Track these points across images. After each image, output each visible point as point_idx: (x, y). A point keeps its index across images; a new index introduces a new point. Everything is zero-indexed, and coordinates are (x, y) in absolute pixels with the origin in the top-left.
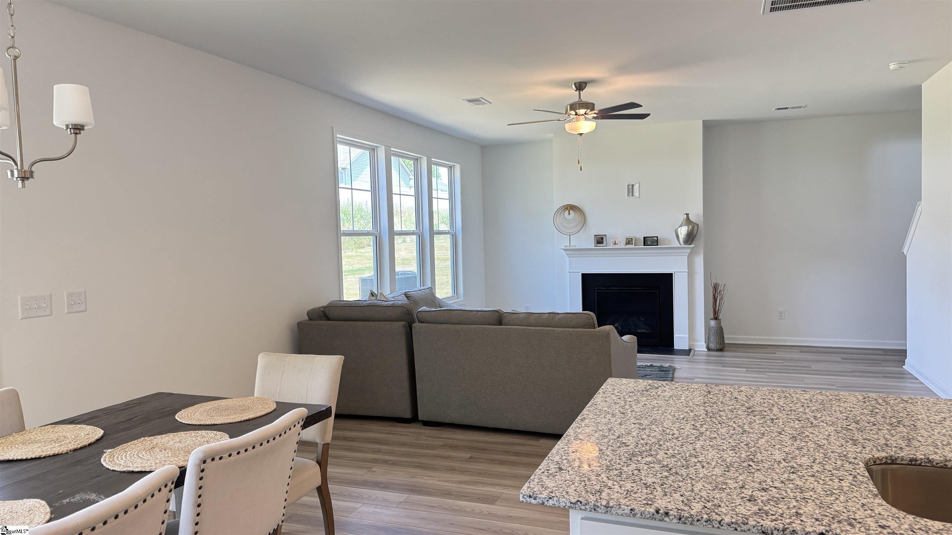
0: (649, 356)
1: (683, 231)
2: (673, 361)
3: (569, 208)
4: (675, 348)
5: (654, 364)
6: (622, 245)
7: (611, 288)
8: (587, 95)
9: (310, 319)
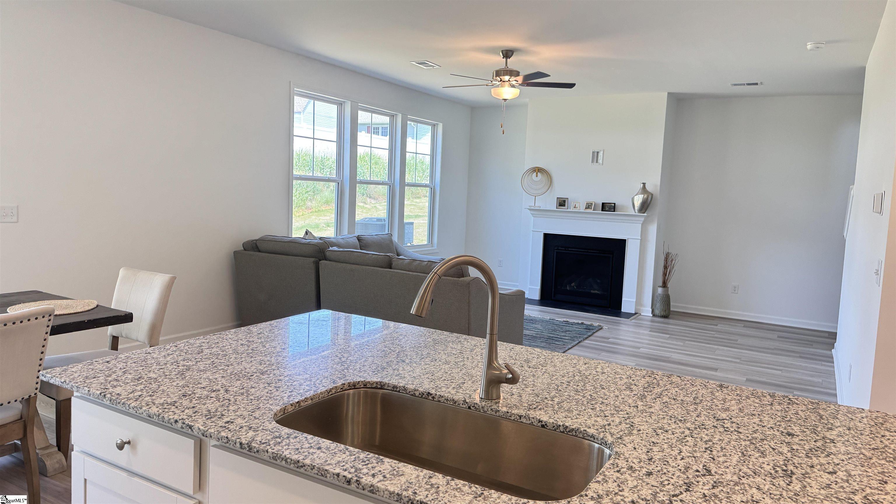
0: (591, 316)
1: (638, 200)
2: (620, 323)
3: (537, 171)
4: (622, 311)
5: (585, 322)
6: (582, 209)
7: (569, 249)
8: (513, 62)
9: (245, 250)
